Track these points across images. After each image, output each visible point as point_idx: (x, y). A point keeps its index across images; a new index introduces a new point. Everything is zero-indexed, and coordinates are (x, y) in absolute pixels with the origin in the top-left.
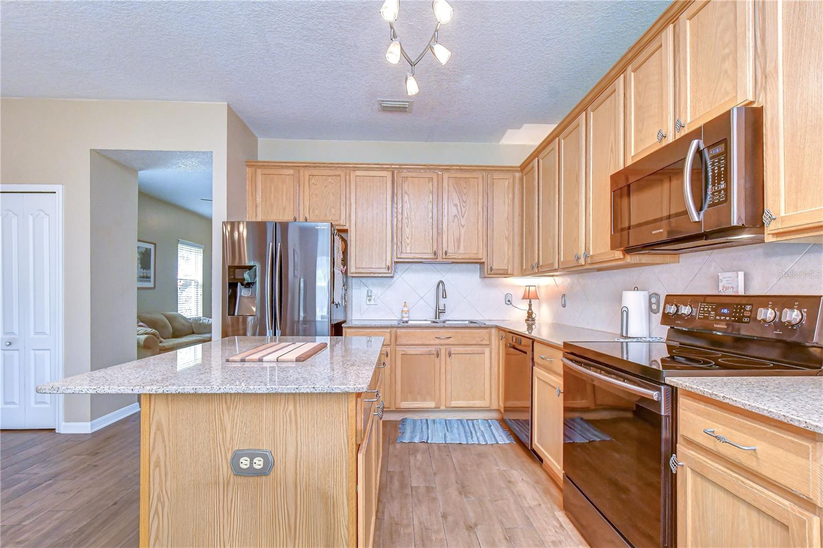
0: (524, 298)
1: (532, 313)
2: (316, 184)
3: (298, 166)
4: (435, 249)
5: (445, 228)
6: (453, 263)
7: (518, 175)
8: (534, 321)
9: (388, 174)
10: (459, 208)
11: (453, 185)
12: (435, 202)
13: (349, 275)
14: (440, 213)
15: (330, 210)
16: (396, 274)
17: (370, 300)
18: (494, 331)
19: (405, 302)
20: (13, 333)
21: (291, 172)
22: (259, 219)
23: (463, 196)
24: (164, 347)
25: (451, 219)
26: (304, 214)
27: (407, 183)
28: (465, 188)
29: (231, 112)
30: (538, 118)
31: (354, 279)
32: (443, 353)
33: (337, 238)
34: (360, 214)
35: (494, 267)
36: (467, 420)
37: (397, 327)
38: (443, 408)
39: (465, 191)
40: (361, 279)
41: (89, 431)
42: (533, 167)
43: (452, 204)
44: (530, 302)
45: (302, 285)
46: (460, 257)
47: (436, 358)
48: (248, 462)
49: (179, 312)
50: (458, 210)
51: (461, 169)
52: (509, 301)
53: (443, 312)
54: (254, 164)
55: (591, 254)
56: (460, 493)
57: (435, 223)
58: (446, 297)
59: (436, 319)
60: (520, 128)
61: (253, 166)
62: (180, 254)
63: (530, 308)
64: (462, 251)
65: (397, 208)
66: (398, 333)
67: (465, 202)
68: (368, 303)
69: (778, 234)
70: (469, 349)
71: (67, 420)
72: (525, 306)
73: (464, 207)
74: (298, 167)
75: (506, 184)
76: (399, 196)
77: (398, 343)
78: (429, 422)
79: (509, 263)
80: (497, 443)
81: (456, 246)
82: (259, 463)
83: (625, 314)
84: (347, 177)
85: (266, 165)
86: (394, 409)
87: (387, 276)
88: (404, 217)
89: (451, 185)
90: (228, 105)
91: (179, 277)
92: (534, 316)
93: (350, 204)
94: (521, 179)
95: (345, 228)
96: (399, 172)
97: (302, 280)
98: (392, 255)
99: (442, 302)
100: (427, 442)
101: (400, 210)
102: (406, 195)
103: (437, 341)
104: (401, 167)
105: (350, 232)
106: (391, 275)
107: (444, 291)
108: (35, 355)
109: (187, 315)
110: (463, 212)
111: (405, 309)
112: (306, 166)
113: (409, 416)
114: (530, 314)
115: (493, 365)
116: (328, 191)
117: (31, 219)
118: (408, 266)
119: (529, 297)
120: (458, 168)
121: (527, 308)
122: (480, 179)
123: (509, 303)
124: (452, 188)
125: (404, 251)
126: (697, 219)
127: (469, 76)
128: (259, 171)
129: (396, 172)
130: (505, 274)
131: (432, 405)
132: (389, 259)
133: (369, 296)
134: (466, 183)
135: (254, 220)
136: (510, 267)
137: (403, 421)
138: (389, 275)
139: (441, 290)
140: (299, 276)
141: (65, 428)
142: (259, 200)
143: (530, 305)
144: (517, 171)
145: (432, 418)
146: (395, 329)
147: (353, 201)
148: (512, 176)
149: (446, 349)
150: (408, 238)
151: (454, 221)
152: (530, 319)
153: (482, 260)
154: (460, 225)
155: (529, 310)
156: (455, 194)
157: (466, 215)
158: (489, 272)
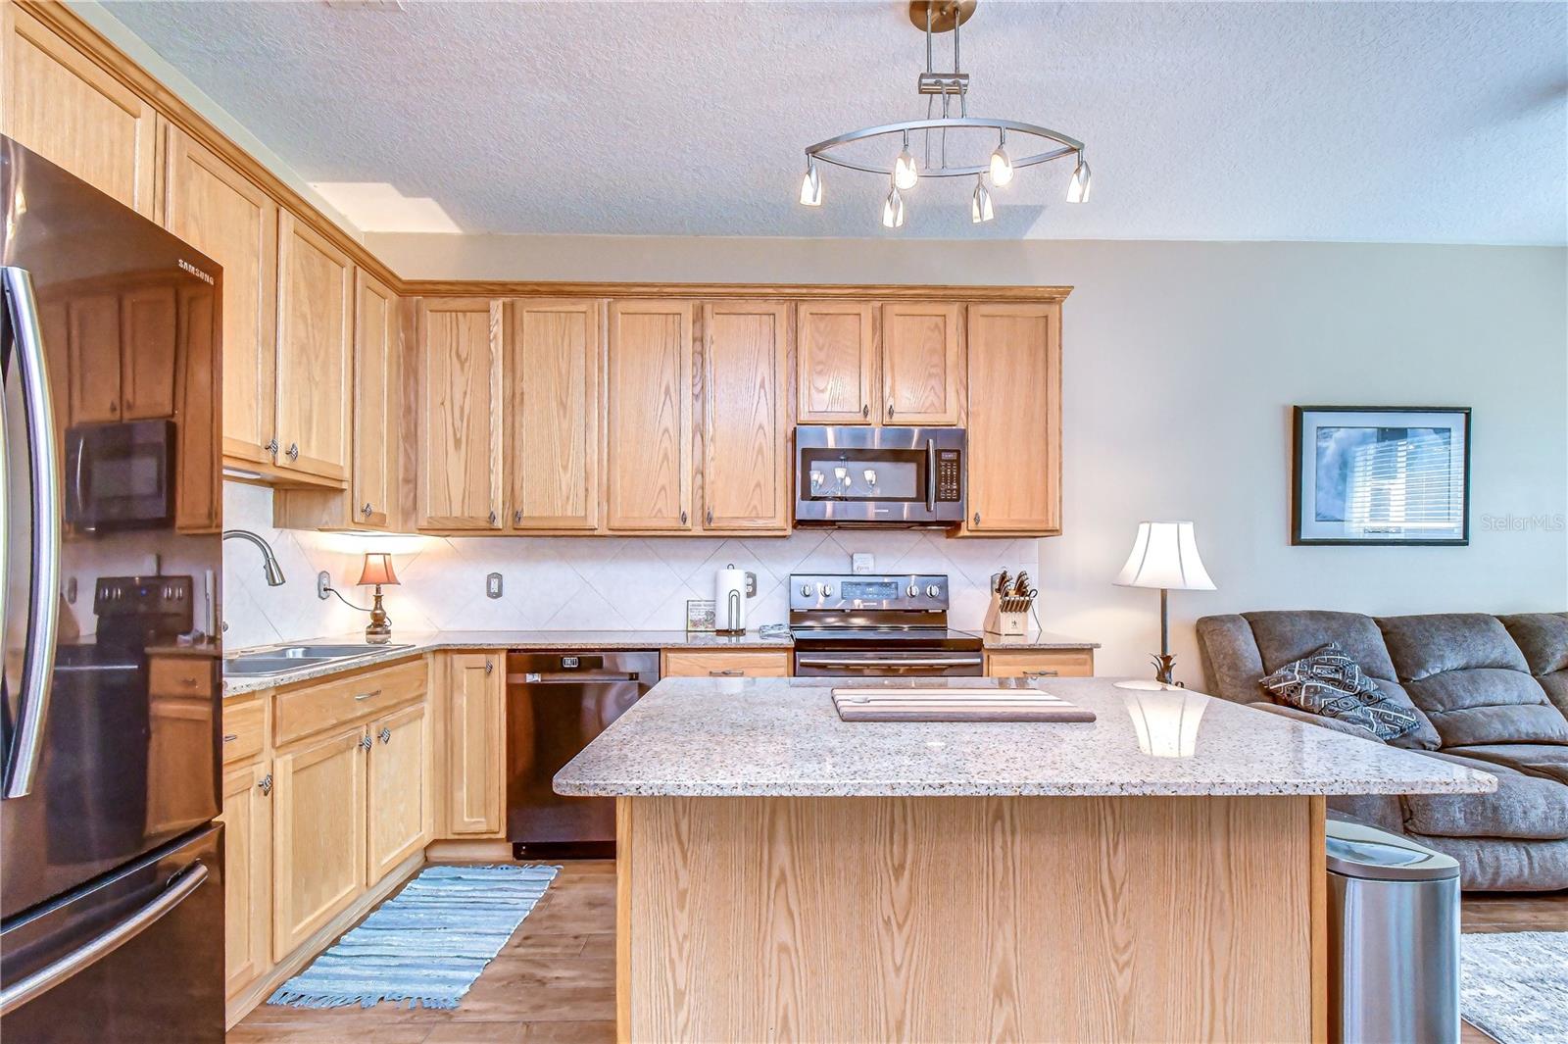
0: (360, 582)
1: (383, 615)
8: (388, 632)
10: (310, 328)
27: (195, 181)
30: (452, 199)
44: (378, 590)
46: (309, 469)
55: (715, 516)
63: (378, 606)
64: (313, 451)
67: (320, 319)
72: (363, 598)
83: (735, 599)
107: (275, 565)
110: (318, 345)
114: (378, 618)
121: (371, 604)
123: (327, 594)
130: (381, 526)
134: (322, 266)
136: (385, 509)
143: (378, 599)
144: (397, 288)
148: (389, 297)
151: (300, 363)
152: (379, 629)
153: (345, 486)
154: (310, 379)
155: (376, 608)
156: (302, 285)
157: (322, 354)
158: (359, 517)
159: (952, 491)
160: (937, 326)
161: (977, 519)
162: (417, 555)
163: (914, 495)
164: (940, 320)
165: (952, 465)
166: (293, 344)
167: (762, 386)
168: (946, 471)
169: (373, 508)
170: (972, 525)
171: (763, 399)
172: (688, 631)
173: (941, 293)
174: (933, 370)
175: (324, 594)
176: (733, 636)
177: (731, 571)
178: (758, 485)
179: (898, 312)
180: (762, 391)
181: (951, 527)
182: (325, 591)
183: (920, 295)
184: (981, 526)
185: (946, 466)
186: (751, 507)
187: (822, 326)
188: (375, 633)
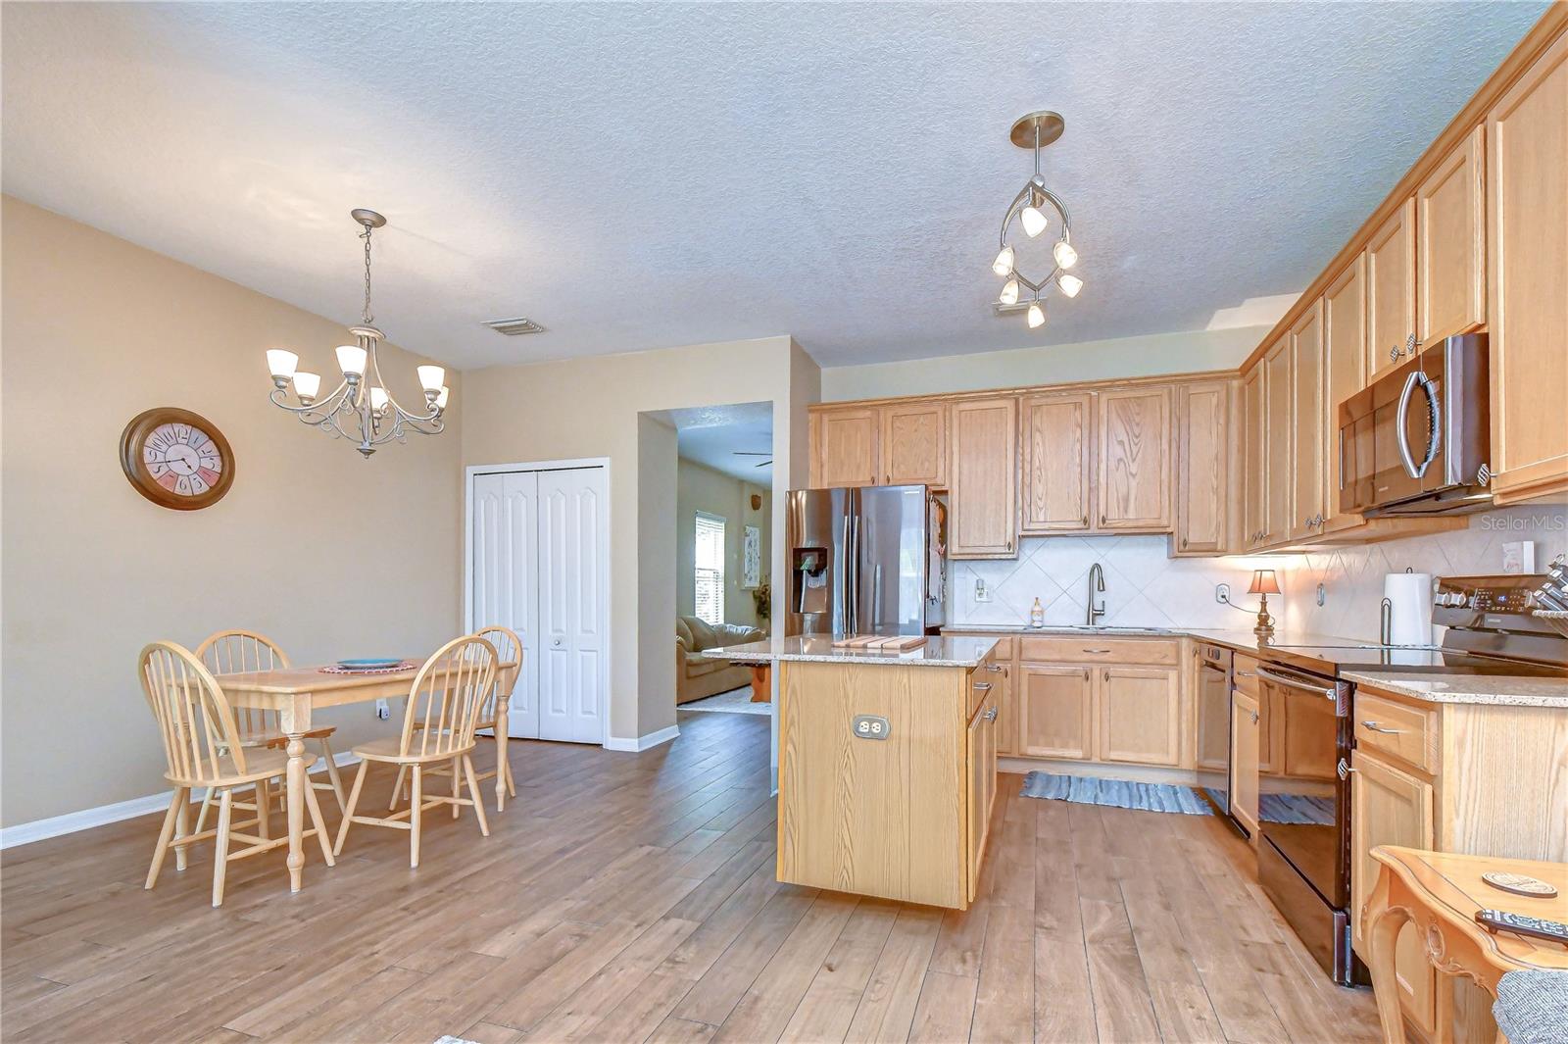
0: (1251, 591)
1: (1267, 617)
2: (902, 429)
3: (875, 405)
4: (1085, 513)
5: (1103, 480)
6: (1116, 535)
7: (1235, 384)
9: (1009, 404)
10: (1127, 447)
11: (1117, 412)
12: (1086, 443)
13: (949, 557)
14: (1094, 457)
15: (922, 463)
16: (1021, 554)
17: (980, 594)
18: (1185, 642)
19: (1037, 599)
20: (561, 631)
21: (868, 413)
22: (826, 487)
23: (1135, 428)
24: (691, 661)
25: (1113, 464)
26: (885, 473)
27: (1039, 415)
28: (1138, 414)
29: (795, 346)
31: (956, 564)
32: (1096, 673)
33: (933, 505)
34: (965, 466)
35: (1191, 539)
36: (1138, 784)
37: (1022, 633)
38: (1096, 759)
39: (1137, 419)
40: (967, 563)
41: (636, 749)
42: (1257, 375)
43: (1115, 442)
44: (1264, 598)
45: (878, 576)
46: (1130, 524)
47: (1084, 682)
48: (868, 727)
49: (697, 616)
50: (1125, 450)
51: (1130, 383)
52: (1223, 597)
53: (1101, 614)
54: (818, 408)
55: (1328, 517)
56: (1106, 851)
57: (1085, 472)
58: (1104, 590)
59: (1088, 624)
60: (1239, 306)
61: (818, 410)
62: (698, 531)
63: (1264, 609)
64: (1131, 515)
65: (1023, 455)
66: (1024, 643)
67: (1137, 437)
68: (978, 599)
69: (1505, 495)
70: (1140, 671)
71: (615, 735)
72: (1253, 604)
73: (1136, 445)
75: (1214, 400)
76: (1027, 435)
77: (1024, 657)
78: (1072, 780)
79: (1218, 533)
80: (1182, 812)
81: (1121, 509)
82: (876, 728)
83: (1386, 608)
84: (947, 414)
85: (834, 408)
86: (1017, 756)
87: (1009, 556)
88: (1034, 468)
89: (1113, 408)
90: (792, 339)
91: (697, 566)
92: (1271, 622)
93: (952, 453)
94: (1242, 390)
95: (943, 488)
96: (1028, 398)
97: (878, 568)
98: (1015, 523)
99: (1099, 598)
100: (1065, 800)
101: (1028, 457)
102: (1038, 434)
103: (1086, 656)
104: (1029, 392)
105: (952, 494)
106: (1014, 556)
107: (1101, 579)
108: (583, 657)
109: (711, 621)
110: (1134, 453)
111: (1037, 608)
112: (890, 404)
113: (1039, 768)
114: (1263, 620)
115: (1184, 698)
116: (919, 437)
117: (549, 499)
118: (1041, 541)
119: (1262, 589)
120: (1125, 382)
121: (1258, 608)
122: (1166, 398)
123: (1224, 600)
124: (1114, 415)
125: (1034, 519)
126: (1416, 476)
127: (1132, 258)
128: (826, 418)
129: (1021, 399)
130: (1213, 551)
131: (1078, 754)
132: (1010, 531)
133: (980, 588)
134: (1139, 405)
135: (819, 488)
136: (1219, 539)
137: (1032, 775)
138: (1010, 557)
139: (1097, 578)
140: (874, 562)
141: (612, 744)
142: (825, 456)
143: (1264, 604)
144: (1234, 378)
145: (1078, 775)
146: (1019, 636)
147: (956, 449)
148: (1225, 387)
149: (1101, 669)
150: (1040, 499)
152: (1263, 628)
153: (1169, 530)
155: (1262, 612)
156: (1119, 425)
158: (1182, 548)
166: (1109, 460)
169: (1191, 541)
175: (1221, 600)
184: (1500, 486)
187: (1382, 260)
188: (1260, 630)
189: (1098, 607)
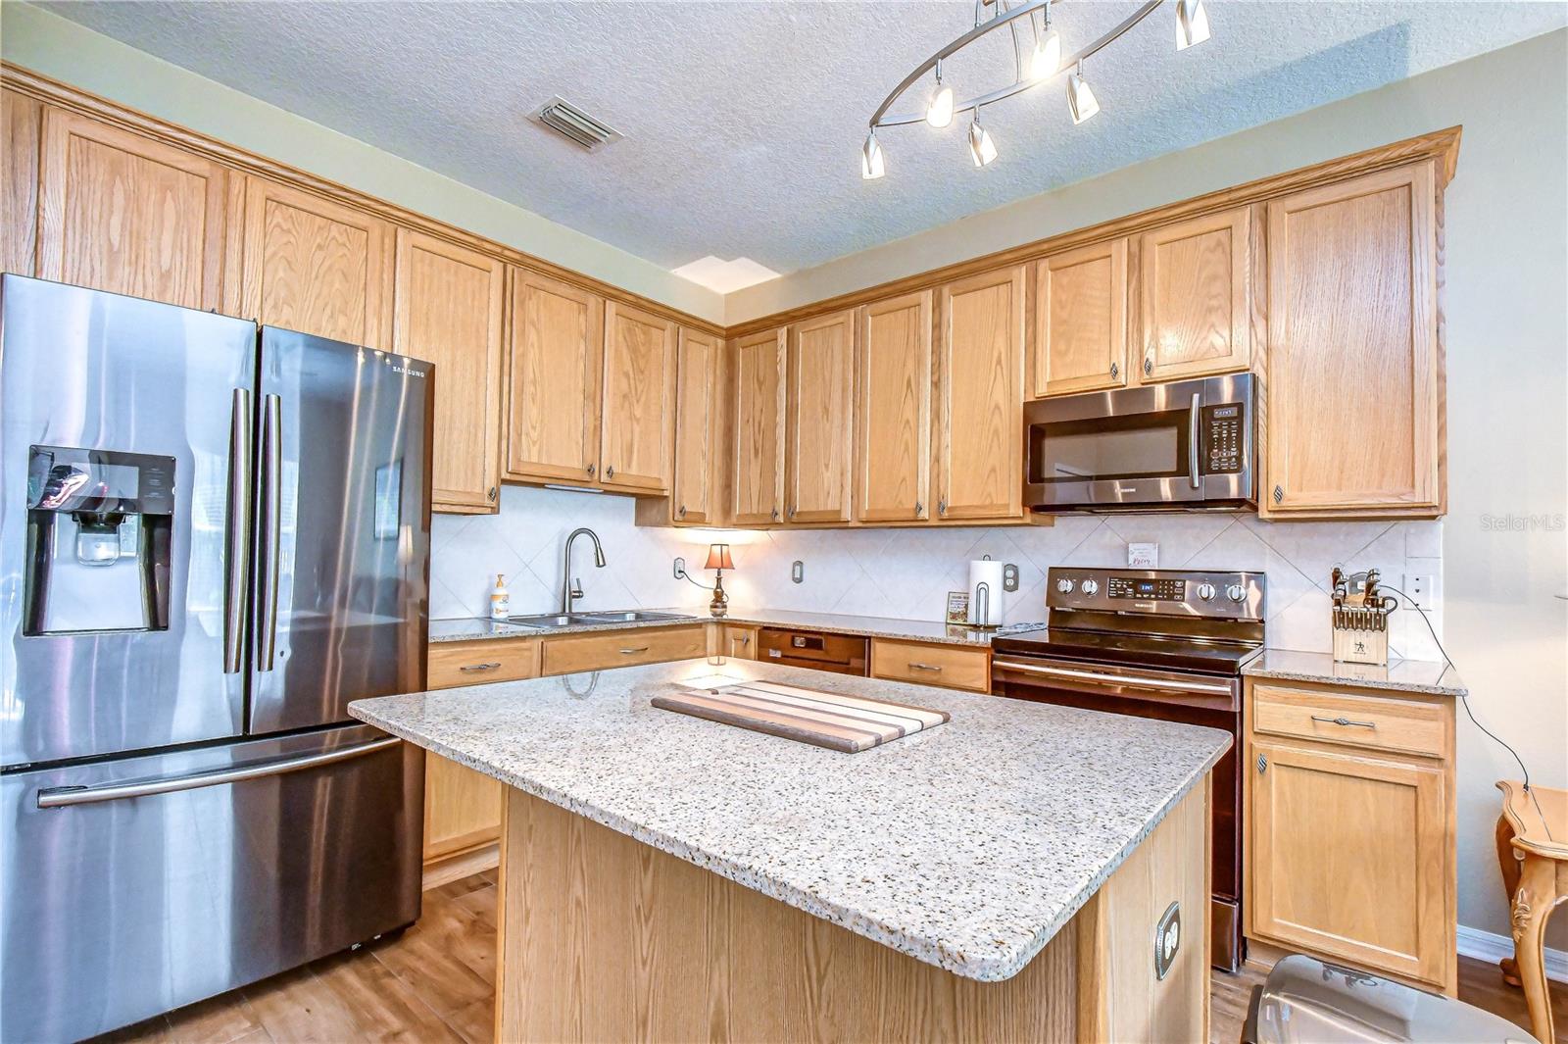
0: (707, 566)
1: (722, 593)
2: (289, 231)
3: (229, 158)
4: (587, 460)
5: (607, 418)
7: (721, 343)
8: (725, 607)
9: (492, 266)
10: (632, 382)
11: (624, 333)
14: (599, 385)
15: (333, 317)
18: (710, 630)
19: (501, 576)
21: (203, 166)
23: (640, 360)
25: (618, 401)
27: (534, 302)
28: (643, 344)
37: (550, 636)
39: (642, 350)
43: (620, 370)
44: (719, 573)
46: (630, 482)
50: (630, 385)
51: (637, 302)
52: (680, 572)
53: (579, 595)
55: (949, 505)
63: (719, 586)
64: (634, 471)
65: (512, 355)
66: (548, 648)
67: (642, 373)
69: (1277, 512)
72: (708, 579)
73: (641, 382)
74: (226, 161)
75: (705, 354)
76: (518, 325)
77: (547, 672)
79: (706, 502)
81: (626, 461)
83: (983, 593)
84: (388, 241)
88: (526, 379)
89: (620, 330)
92: (725, 598)
94: (726, 353)
96: (517, 269)
98: (499, 459)
101: (519, 362)
103: (624, 659)
104: (521, 260)
107: (599, 550)
110: (639, 391)
111: (501, 592)
114: (718, 596)
116: (327, 264)
118: (523, 490)
119: (720, 564)
120: (631, 298)
121: (714, 584)
122: (668, 333)
123: (680, 576)
124: (620, 337)
125: (525, 457)
126: (1196, 485)
128: (61, 121)
129: (510, 267)
130: (700, 521)
132: (491, 471)
134: (643, 332)
136: (708, 509)
142: (53, 215)
143: (719, 580)
144: (720, 336)
146: (541, 641)
147: (401, 310)
148: (714, 342)
150: (534, 428)
151: (623, 407)
152: (718, 604)
153: (666, 493)
154: (632, 417)
155: (717, 588)
156: (625, 351)
157: (643, 399)
158: (678, 517)
159: (1230, 459)
160: (1219, 244)
161: (1279, 496)
162: (749, 546)
163: (1174, 469)
164: (1223, 236)
165: (1230, 425)
166: (614, 394)
167: (999, 362)
168: (1220, 434)
169: (687, 509)
170: (1273, 504)
171: (999, 376)
172: (947, 624)
173: (1225, 198)
174: (1214, 303)
175: (678, 575)
176: (981, 631)
177: (987, 563)
178: (993, 470)
179: (1161, 240)
180: (998, 367)
181: (1245, 505)
182: (680, 573)
183: (1193, 211)
184: (1285, 504)
185: (1220, 426)
186: (985, 494)
187: (1065, 280)
188: (716, 607)
189: (575, 588)
